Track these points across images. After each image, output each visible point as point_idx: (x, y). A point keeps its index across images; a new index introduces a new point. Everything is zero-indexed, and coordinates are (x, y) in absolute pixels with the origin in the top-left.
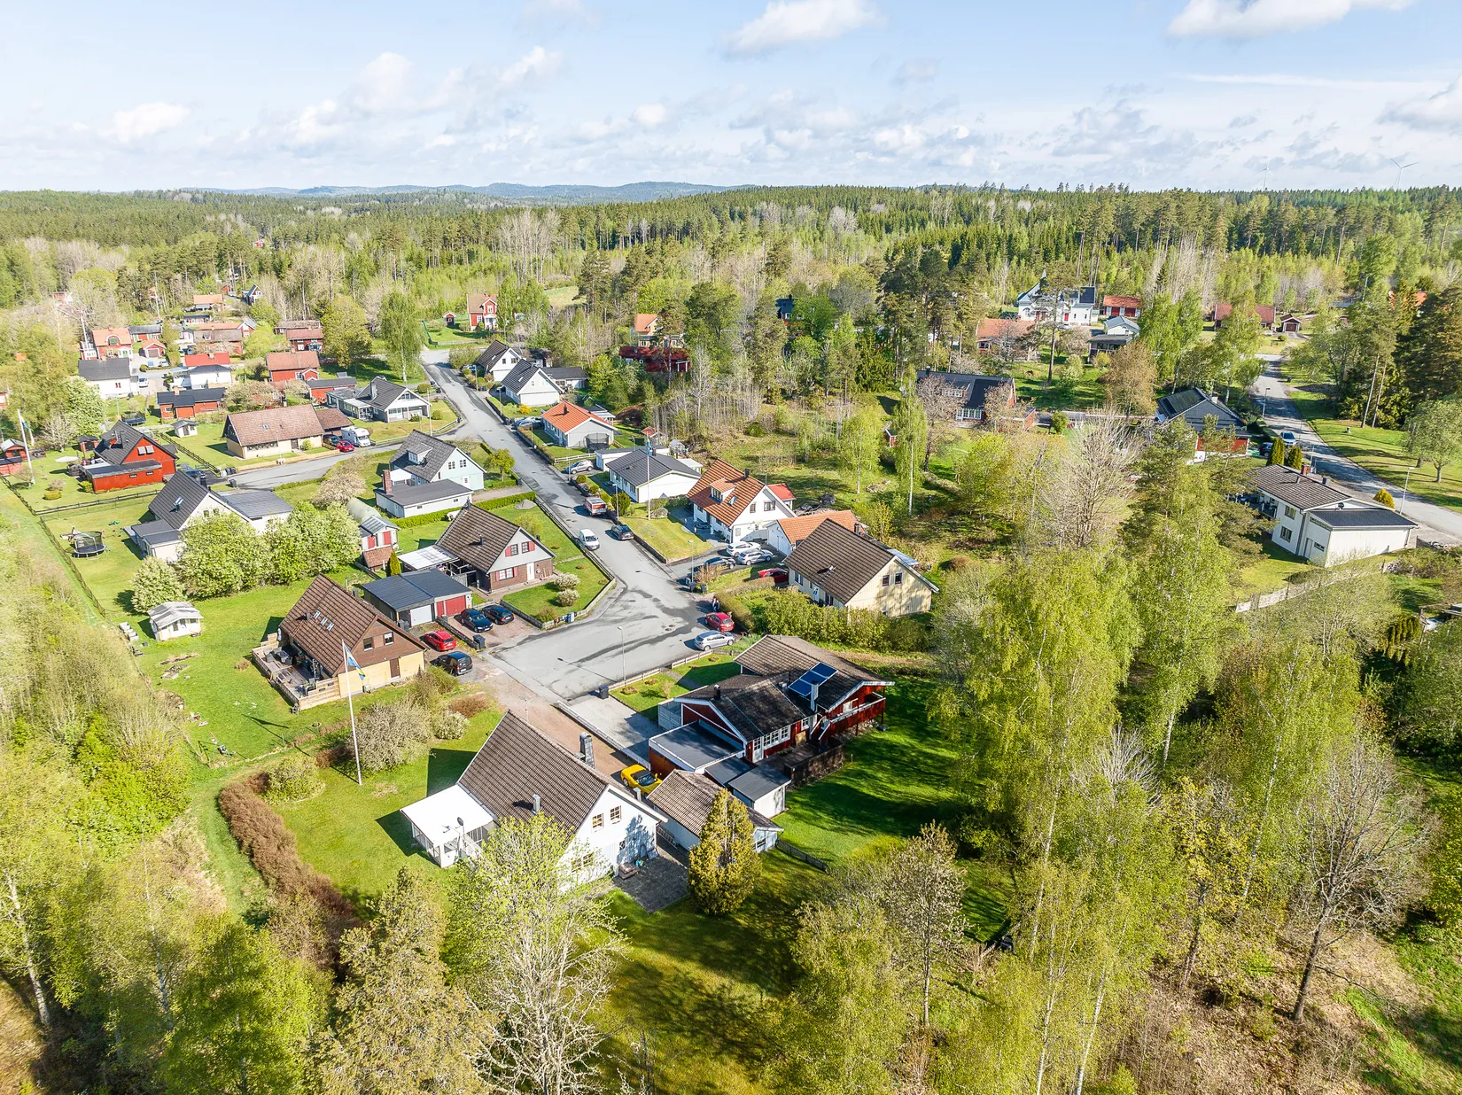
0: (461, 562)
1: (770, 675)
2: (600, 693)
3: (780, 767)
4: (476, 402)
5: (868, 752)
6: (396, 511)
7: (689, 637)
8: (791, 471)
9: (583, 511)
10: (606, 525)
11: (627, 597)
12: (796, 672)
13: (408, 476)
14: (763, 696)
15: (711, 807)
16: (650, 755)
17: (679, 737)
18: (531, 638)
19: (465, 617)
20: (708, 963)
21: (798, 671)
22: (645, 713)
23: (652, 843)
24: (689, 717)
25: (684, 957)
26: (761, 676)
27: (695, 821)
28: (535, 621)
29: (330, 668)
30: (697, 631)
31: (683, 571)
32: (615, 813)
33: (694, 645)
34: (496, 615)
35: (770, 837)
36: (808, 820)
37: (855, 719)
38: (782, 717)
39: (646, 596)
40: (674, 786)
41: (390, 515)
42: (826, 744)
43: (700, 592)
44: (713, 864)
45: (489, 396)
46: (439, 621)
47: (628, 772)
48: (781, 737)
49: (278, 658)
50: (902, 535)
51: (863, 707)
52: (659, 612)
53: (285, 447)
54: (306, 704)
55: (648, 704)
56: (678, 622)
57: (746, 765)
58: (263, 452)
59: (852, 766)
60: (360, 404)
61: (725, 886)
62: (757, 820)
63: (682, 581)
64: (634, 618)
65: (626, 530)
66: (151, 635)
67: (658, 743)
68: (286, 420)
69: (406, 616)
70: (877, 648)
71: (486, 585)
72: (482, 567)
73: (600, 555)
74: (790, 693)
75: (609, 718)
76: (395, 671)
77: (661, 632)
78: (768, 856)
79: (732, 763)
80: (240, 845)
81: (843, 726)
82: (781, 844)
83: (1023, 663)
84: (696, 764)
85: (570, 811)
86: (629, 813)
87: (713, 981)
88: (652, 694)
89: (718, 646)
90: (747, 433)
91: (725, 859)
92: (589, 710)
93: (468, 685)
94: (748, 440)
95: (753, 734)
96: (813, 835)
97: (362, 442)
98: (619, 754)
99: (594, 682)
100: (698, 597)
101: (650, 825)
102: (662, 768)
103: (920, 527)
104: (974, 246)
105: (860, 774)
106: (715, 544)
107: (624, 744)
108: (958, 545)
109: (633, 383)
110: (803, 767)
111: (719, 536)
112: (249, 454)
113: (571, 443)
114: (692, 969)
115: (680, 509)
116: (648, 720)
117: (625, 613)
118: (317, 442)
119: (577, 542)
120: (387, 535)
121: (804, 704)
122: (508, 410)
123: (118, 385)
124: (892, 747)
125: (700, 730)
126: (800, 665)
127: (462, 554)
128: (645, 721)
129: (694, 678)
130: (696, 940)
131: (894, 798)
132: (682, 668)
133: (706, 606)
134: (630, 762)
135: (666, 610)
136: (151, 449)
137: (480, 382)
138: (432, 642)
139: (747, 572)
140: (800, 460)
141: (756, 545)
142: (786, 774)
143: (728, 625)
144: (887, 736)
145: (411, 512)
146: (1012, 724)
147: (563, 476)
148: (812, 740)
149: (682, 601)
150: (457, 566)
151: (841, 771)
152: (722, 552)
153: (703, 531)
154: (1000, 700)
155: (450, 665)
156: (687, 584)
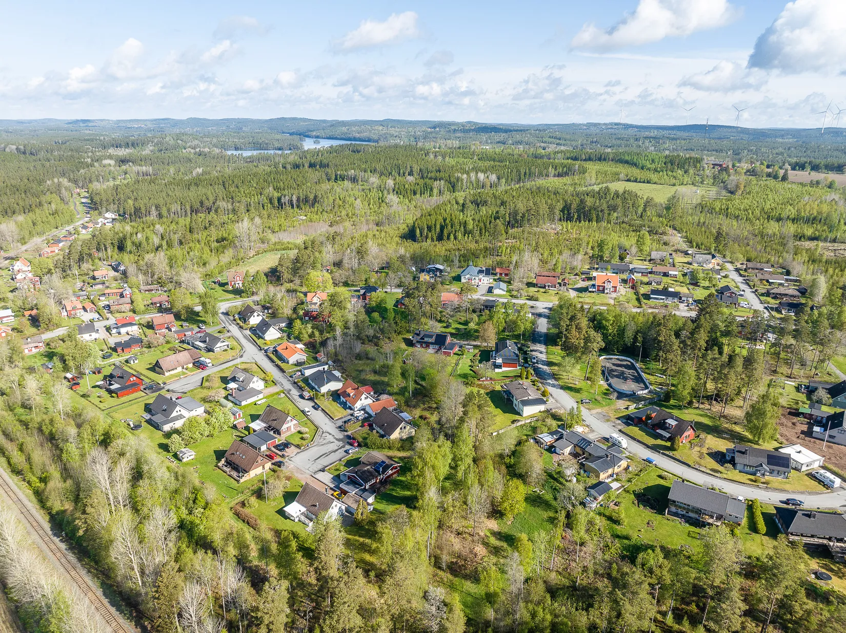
0: (270, 427)
1: (370, 465)
2: (323, 470)
3: (373, 490)
4: (245, 337)
5: (396, 483)
6: (238, 403)
7: (345, 449)
8: (372, 377)
9: (302, 397)
10: (311, 404)
11: (324, 435)
12: (376, 463)
13: (237, 386)
14: (368, 471)
15: (357, 502)
16: (341, 489)
17: (347, 484)
18: (298, 453)
19: (276, 447)
20: (360, 536)
21: (377, 463)
22: (336, 476)
23: (344, 512)
24: (349, 478)
25: (355, 535)
26: (367, 465)
27: (354, 506)
28: (298, 446)
29: (247, 470)
30: (348, 447)
31: (340, 423)
32: (336, 506)
33: (347, 452)
34: (286, 445)
35: (371, 508)
36: (380, 503)
37: (392, 475)
38: (374, 477)
39: (330, 434)
40: (348, 497)
41: (236, 404)
42: (384, 483)
43: (347, 431)
44: (360, 516)
45: (250, 333)
46: (269, 449)
47: (335, 494)
48: (373, 481)
49: (226, 466)
50: (408, 406)
51: (394, 471)
52: (335, 440)
53: (179, 369)
54: (242, 481)
55: (337, 473)
56: (341, 444)
57: (365, 490)
58: (172, 372)
59: (391, 487)
60: (202, 345)
61: (362, 520)
62: (368, 504)
63: (340, 427)
64: (328, 443)
65: (319, 407)
66: (180, 460)
67: (342, 486)
68: (179, 359)
69: (260, 449)
70: (399, 450)
71: (279, 434)
72: (278, 428)
73: (312, 418)
74: (375, 469)
75: (327, 478)
76: (264, 468)
77: (337, 448)
78: (371, 512)
79: (361, 490)
80: (244, 521)
81: (389, 477)
82: (374, 509)
83: (423, 467)
84: (353, 491)
85: (326, 506)
86: (339, 505)
87: (361, 540)
88: (337, 470)
89: (354, 452)
90: (356, 359)
91: (362, 514)
92: (320, 476)
93: (285, 471)
94: (357, 362)
95: (366, 482)
96: (381, 506)
97: (209, 365)
98: (331, 489)
99: (320, 467)
100: (346, 433)
101: (343, 508)
102: (345, 492)
103: (414, 402)
104: (449, 227)
105: (393, 490)
106: (349, 411)
107: (332, 486)
108: (424, 409)
109: (310, 331)
110: (379, 489)
111: (350, 408)
112: (167, 374)
113: (291, 362)
114: (357, 538)
115: (335, 396)
116: (337, 478)
117: (324, 442)
118: (191, 365)
119: (303, 412)
120: (239, 415)
121: (378, 472)
122: (260, 342)
123: (90, 335)
124: (401, 481)
125: (352, 482)
126: (377, 461)
127: (270, 423)
128: (336, 478)
129: (349, 464)
130: (357, 532)
131: (401, 495)
132: (344, 460)
133: (349, 437)
134: (335, 491)
135: (337, 439)
136: (135, 378)
137: (245, 326)
138: (270, 457)
139: (360, 423)
140: (375, 372)
141: (363, 412)
142: (374, 492)
143: (356, 444)
144: (400, 478)
145: (244, 403)
146: (421, 480)
147: (290, 379)
148: (381, 481)
149: (340, 435)
150: (269, 428)
151: (388, 489)
152: (352, 415)
153: (345, 406)
154: (418, 475)
155: (279, 464)
156: (341, 428)
